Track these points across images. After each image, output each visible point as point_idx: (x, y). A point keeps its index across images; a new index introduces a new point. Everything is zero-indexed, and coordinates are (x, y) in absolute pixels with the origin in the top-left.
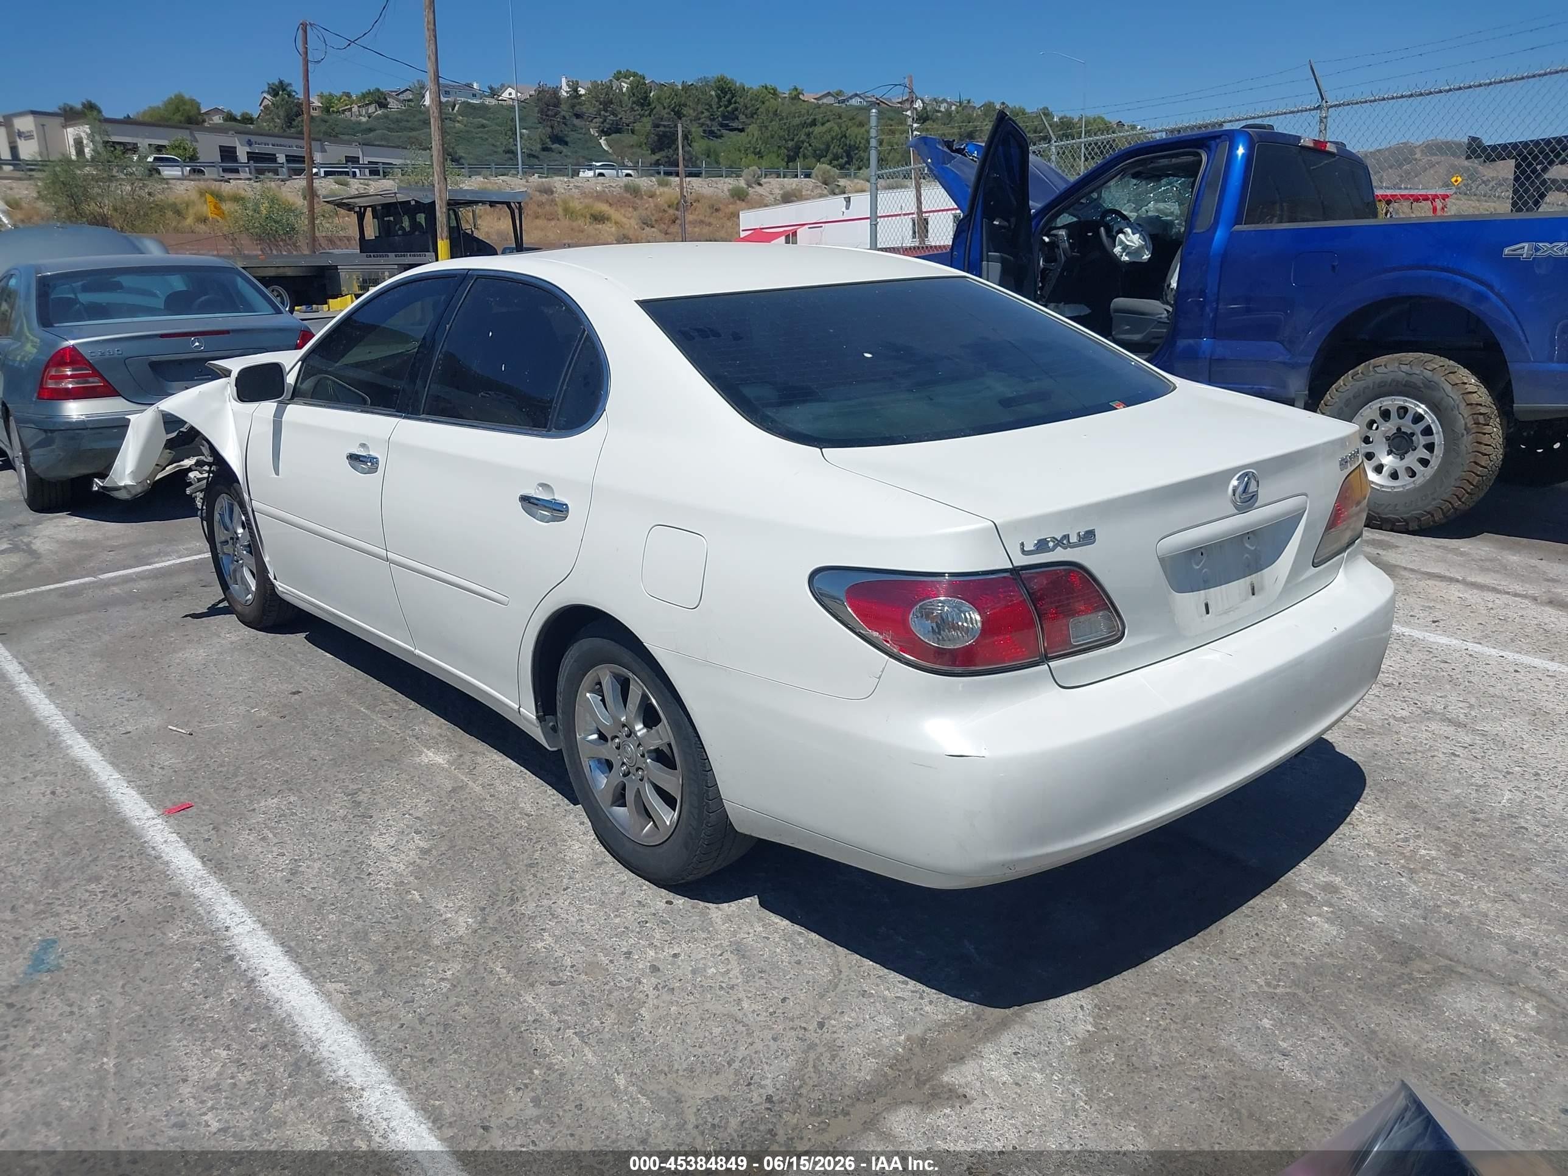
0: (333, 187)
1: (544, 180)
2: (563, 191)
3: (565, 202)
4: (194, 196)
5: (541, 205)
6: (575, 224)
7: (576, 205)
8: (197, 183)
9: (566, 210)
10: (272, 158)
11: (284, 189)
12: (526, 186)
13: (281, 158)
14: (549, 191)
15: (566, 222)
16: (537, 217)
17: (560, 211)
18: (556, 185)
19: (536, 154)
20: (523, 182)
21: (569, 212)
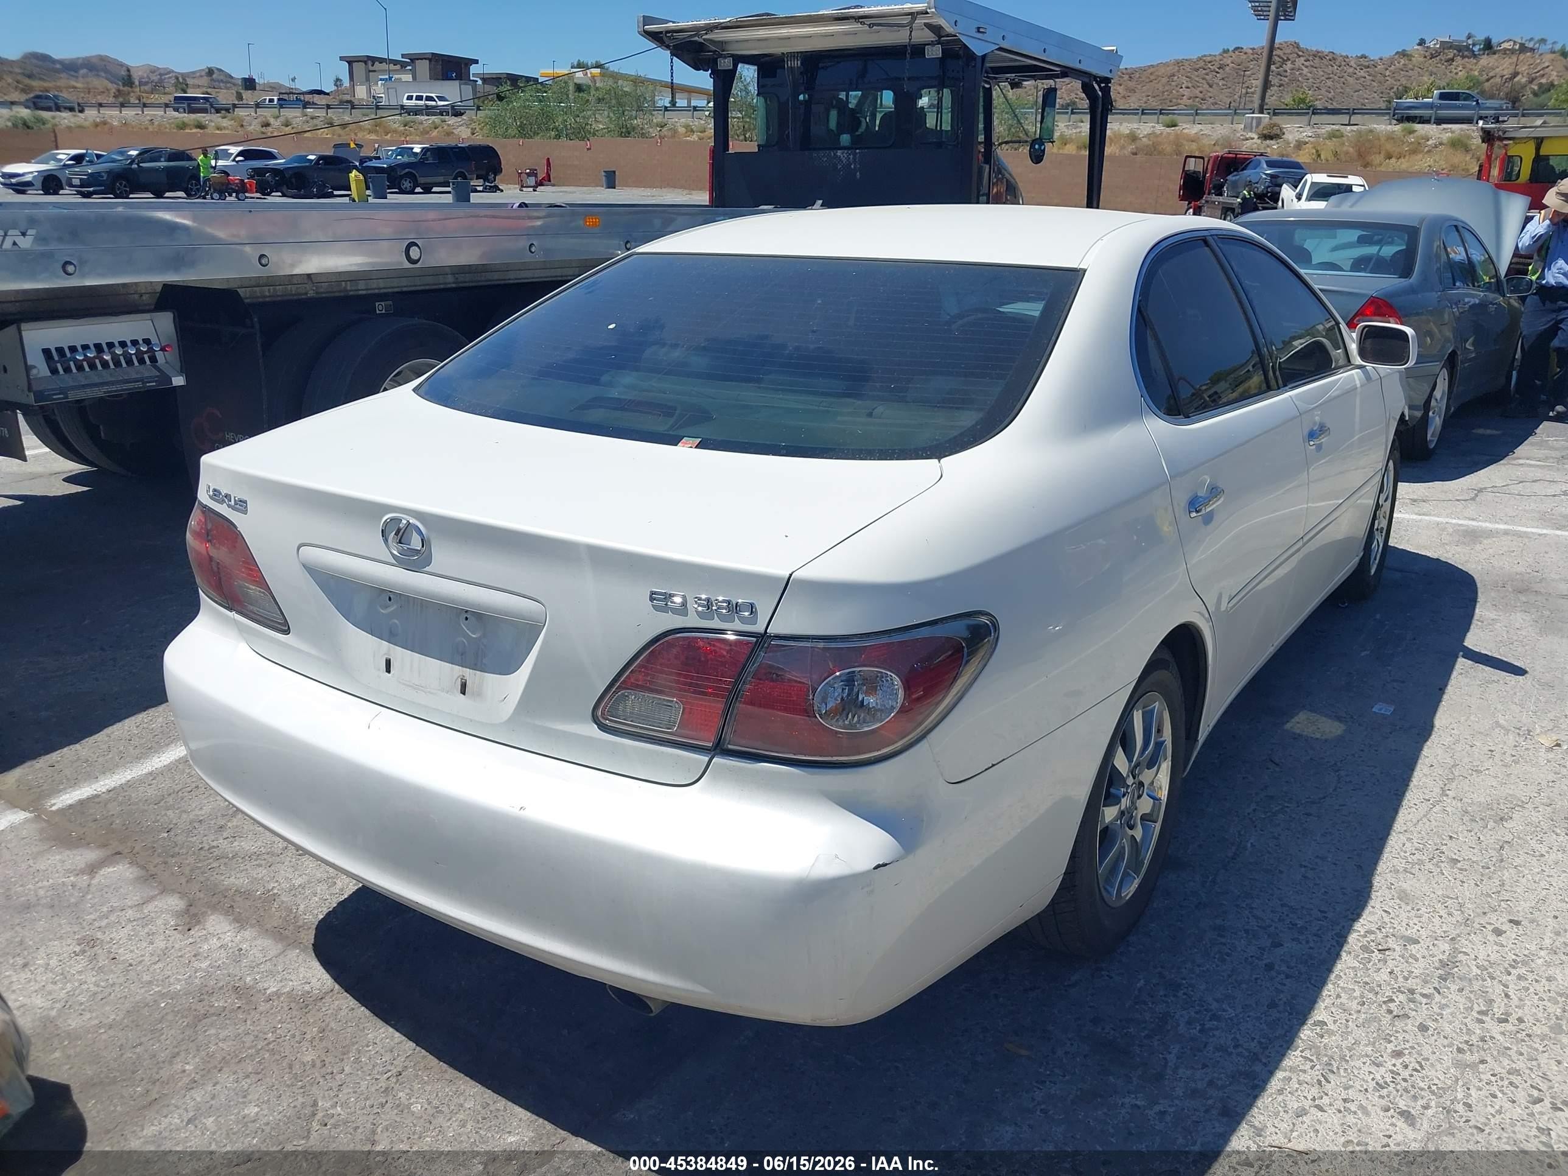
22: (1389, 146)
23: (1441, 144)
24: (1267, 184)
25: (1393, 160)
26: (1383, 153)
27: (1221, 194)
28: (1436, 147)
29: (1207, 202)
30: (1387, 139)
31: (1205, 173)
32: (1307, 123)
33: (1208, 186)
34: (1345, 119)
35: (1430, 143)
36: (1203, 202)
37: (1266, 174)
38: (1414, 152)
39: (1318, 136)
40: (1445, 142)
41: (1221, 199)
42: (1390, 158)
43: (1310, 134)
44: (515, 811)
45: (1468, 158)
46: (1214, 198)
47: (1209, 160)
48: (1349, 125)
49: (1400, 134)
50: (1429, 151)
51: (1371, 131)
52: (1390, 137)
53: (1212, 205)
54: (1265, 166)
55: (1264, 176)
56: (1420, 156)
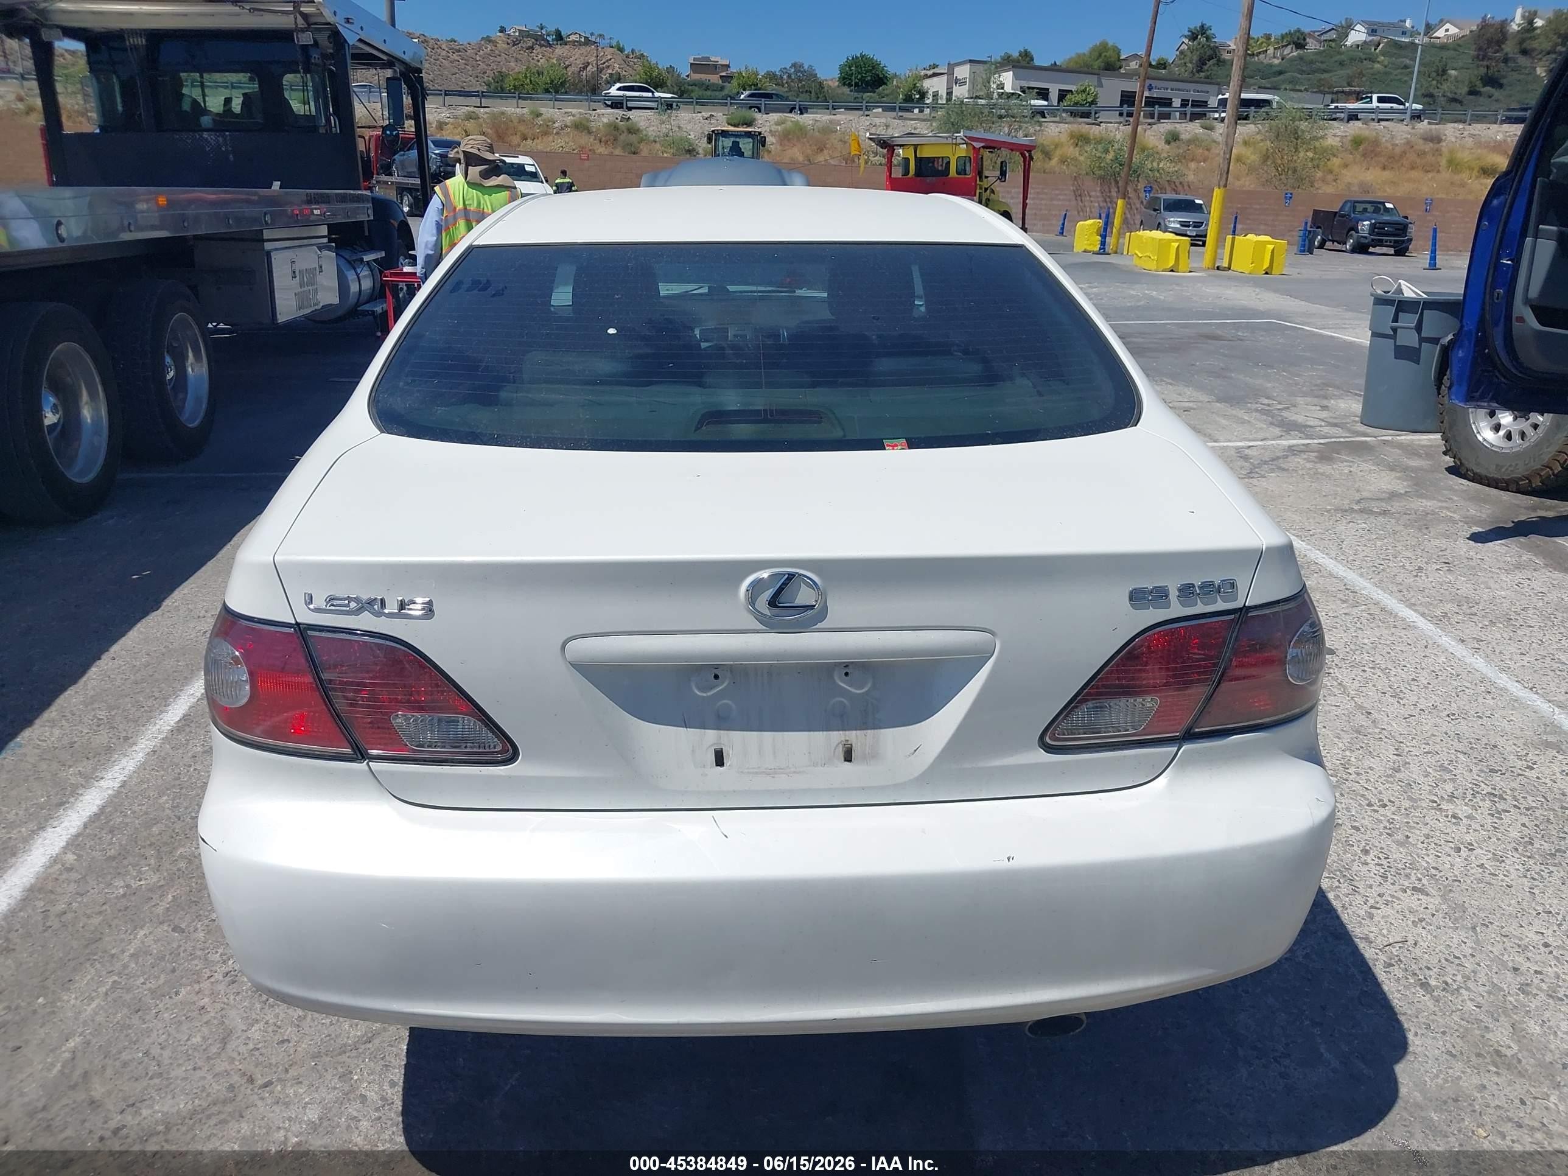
0: (1197, 131)
1: (1433, 127)
2: (1453, 140)
3: (1451, 152)
4: (1064, 138)
5: (1422, 154)
6: (1457, 178)
7: (1464, 156)
8: (1070, 126)
9: (1450, 162)
10: (1167, 103)
11: (1148, 132)
12: (1410, 133)
13: (1177, 103)
14: (1437, 139)
15: (1446, 175)
16: (1413, 168)
17: (1443, 162)
18: (1446, 132)
19: (1460, 98)
20: (1408, 128)
21: (1454, 165)
22: (522, 128)
23: (566, 126)
24: (438, 164)
25: (529, 142)
26: (519, 134)
27: (391, 174)
28: (562, 129)
29: (378, 182)
30: (519, 122)
31: (368, 151)
32: (441, 103)
33: (375, 166)
34: (475, 101)
35: (556, 125)
36: (374, 182)
37: (435, 154)
38: (545, 134)
39: (456, 117)
40: (569, 124)
41: (393, 179)
42: (526, 139)
43: (448, 115)
44: (1005, 865)
45: (591, 140)
46: (384, 178)
47: (370, 139)
48: (481, 107)
49: (529, 117)
50: (557, 133)
51: (503, 113)
52: (521, 120)
53: (385, 186)
54: (432, 146)
55: (434, 156)
56: (551, 138)
